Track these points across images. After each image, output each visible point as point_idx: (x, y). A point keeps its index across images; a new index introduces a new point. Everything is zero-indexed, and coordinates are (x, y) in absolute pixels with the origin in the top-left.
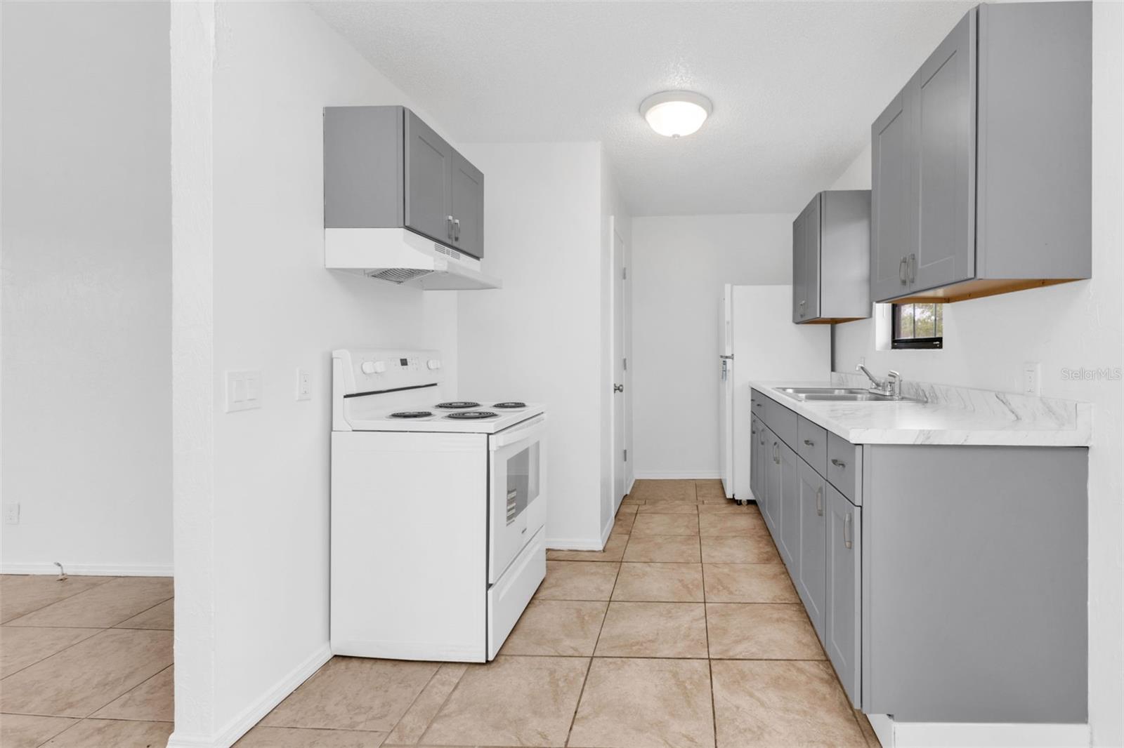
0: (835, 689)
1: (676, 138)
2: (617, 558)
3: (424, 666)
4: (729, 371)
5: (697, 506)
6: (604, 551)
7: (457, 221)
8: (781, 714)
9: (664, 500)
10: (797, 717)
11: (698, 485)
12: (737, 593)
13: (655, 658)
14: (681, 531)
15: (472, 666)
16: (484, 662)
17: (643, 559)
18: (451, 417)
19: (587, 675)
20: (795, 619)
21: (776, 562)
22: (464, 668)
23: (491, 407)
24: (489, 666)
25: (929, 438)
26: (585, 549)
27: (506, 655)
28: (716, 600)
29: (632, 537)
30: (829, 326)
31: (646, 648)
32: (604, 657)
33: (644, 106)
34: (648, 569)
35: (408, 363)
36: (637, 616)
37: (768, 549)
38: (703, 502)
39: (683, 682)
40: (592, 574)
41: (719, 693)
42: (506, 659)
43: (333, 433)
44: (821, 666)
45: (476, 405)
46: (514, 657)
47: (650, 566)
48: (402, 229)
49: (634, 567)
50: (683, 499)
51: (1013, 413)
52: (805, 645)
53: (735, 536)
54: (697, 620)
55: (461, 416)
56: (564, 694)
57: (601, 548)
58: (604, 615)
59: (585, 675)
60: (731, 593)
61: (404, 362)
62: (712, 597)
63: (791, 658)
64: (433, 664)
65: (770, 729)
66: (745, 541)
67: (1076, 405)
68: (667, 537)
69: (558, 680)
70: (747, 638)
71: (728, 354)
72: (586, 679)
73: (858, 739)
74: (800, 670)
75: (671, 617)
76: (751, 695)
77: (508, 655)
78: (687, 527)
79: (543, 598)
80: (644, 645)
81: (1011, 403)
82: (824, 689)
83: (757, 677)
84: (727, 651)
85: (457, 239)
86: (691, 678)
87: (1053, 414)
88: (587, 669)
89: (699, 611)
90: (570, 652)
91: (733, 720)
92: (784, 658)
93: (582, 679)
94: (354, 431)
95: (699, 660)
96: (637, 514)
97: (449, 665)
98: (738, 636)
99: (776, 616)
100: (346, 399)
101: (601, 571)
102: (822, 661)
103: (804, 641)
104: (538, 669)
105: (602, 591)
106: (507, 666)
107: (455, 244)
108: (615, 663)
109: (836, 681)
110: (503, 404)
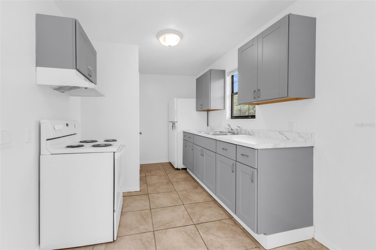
0: (237, 227)
1: (170, 47)
2: (146, 193)
3: (86, 248)
4: (176, 126)
5: (165, 172)
6: (140, 191)
7: (91, 69)
8: (226, 239)
9: (153, 170)
10: (231, 239)
11: (162, 164)
12: (192, 200)
13: (176, 227)
14: (164, 181)
15: (107, 244)
16: (112, 241)
17: (156, 192)
18: (93, 146)
19: (155, 238)
20: (214, 206)
21: (199, 188)
22: (104, 245)
23: (103, 142)
24: (114, 242)
25: (276, 146)
26: (133, 191)
27: (120, 237)
28: (187, 203)
29: (148, 185)
30: (207, 112)
31: (171, 225)
32: (158, 230)
33: (159, 35)
34: (159, 195)
35: (69, 125)
36: (163, 213)
37: (195, 184)
38: (167, 170)
39: (190, 234)
40: (139, 200)
41: (204, 236)
42: (120, 238)
43: (40, 156)
44: (230, 221)
45: (96, 141)
46: (123, 237)
47: (159, 194)
48: (75, 70)
49: (154, 195)
50: (160, 170)
51: (286, 137)
52: (221, 214)
53: (182, 181)
54: (184, 211)
55: (98, 146)
56: (149, 247)
57: (139, 190)
58: (151, 215)
59: (154, 238)
60: (190, 200)
61: (67, 125)
62: (185, 203)
63: (220, 219)
64: (90, 246)
65: (225, 245)
66: (186, 182)
67: (311, 134)
68: (160, 183)
69: (145, 242)
70: (203, 215)
71: (176, 121)
72: (155, 240)
73: (252, 243)
74: (224, 223)
75: (175, 211)
76: (214, 234)
77: (121, 236)
78: (165, 179)
79: (125, 212)
80: (170, 223)
81: (285, 134)
82: (235, 228)
83: (212, 228)
84: (199, 220)
85: (91, 76)
86: (191, 232)
87: (302, 137)
88: (154, 236)
89: (183, 208)
90: (144, 231)
91: (212, 244)
92: (218, 220)
93: (154, 240)
94: (51, 154)
95: (191, 225)
96: (146, 176)
97: (97, 245)
98: (199, 215)
99: (208, 206)
100: (47, 141)
101: (142, 198)
102: (229, 219)
103: (221, 213)
104: (135, 240)
105: (146, 206)
106: (122, 241)
107: (90, 78)
108: (163, 232)
109: (236, 225)
110: (108, 140)
